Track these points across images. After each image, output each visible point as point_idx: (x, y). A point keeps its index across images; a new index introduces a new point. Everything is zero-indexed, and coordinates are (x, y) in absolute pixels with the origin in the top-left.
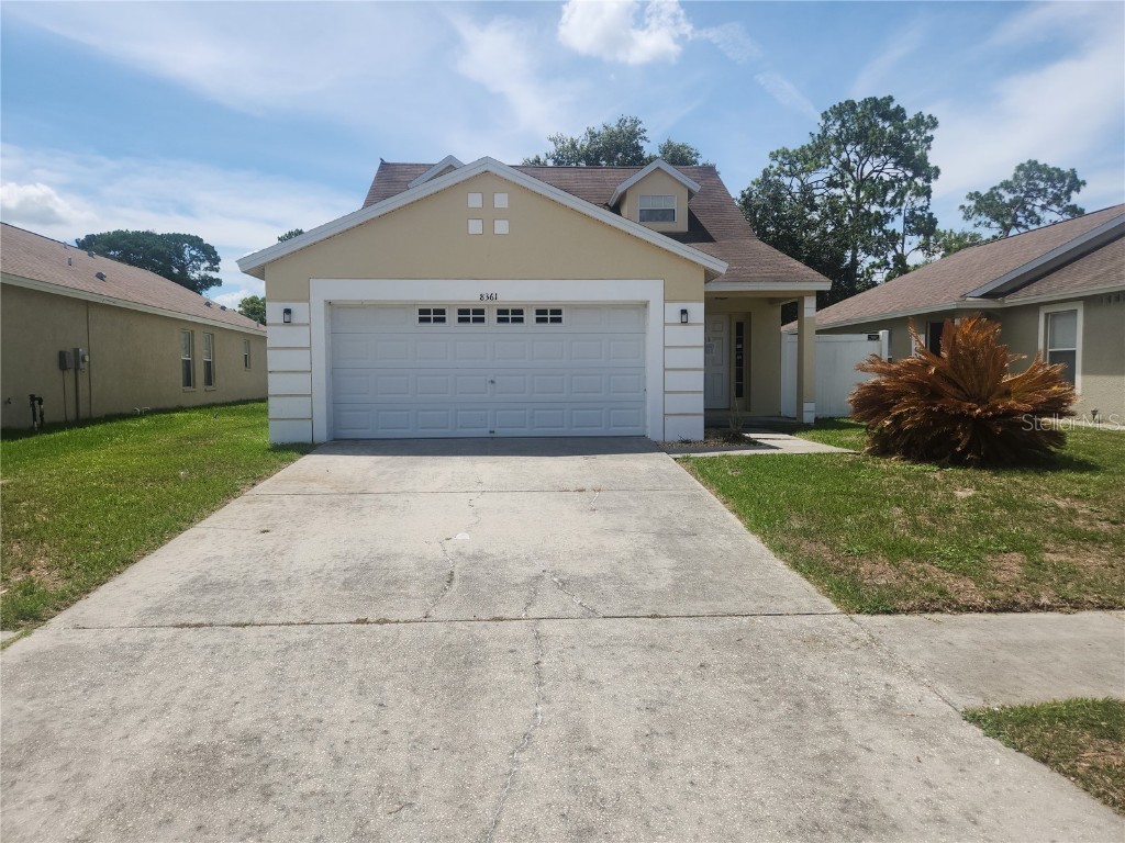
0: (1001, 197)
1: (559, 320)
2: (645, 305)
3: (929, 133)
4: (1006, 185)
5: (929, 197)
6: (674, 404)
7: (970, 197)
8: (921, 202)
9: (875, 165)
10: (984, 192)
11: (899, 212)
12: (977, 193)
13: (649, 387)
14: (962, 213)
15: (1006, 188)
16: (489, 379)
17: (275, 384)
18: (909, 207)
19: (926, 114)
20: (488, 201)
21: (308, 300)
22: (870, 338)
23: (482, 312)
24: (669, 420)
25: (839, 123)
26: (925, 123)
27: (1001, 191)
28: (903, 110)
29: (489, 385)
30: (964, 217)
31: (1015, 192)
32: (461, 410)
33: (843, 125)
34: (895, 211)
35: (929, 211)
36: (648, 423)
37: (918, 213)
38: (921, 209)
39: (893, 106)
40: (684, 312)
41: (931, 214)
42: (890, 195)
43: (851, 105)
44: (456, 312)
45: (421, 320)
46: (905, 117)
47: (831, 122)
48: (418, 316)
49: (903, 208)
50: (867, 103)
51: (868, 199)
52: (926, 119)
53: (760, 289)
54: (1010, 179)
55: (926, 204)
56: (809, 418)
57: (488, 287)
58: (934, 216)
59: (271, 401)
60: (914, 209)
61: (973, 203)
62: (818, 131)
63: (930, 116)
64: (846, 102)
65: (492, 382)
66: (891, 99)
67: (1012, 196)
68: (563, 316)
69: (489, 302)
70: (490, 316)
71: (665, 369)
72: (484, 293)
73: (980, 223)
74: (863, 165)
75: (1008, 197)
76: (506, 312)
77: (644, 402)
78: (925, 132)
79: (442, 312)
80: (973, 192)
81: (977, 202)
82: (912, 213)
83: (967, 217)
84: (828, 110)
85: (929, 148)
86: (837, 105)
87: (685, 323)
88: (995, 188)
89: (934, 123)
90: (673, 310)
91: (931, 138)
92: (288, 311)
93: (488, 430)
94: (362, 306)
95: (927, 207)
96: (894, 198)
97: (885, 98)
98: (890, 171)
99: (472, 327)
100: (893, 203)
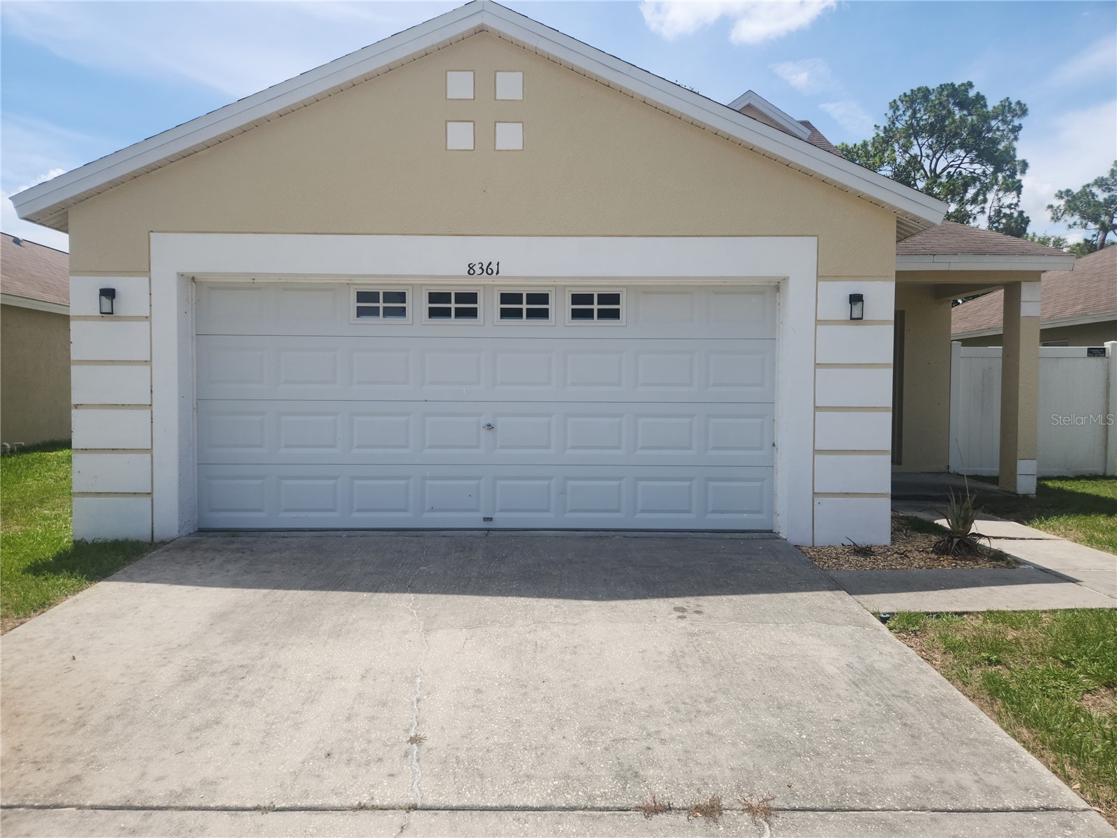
0: (1093, 195)
1: (615, 314)
2: (777, 287)
3: (1016, 122)
4: (1100, 183)
5: (1019, 193)
6: (833, 473)
7: (1060, 195)
8: (1009, 198)
9: (950, 160)
10: (1076, 189)
11: (983, 211)
12: (1068, 191)
13: (782, 439)
14: (1049, 214)
15: (1100, 186)
16: (484, 422)
17: (83, 429)
18: (995, 204)
19: (1014, 100)
20: (484, 85)
21: (147, 272)
22: (1091, 353)
23: (472, 297)
24: (825, 505)
25: (909, 113)
26: (1014, 111)
27: (1095, 190)
28: (983, 98)
29: (483, 432)
30: (1053, 218)
31: (1110, 190)
32: (432, 478)
33: (913, 116)
34: (978, 209)
35: (1019, 209)
36: (781, 506)
37: (1007, 211)
38: (1009, 206)
39: (972, 93)
40: (856, 299)
41: (1021, 213)
42: (971, 192)
43: (925, 93)
44: (426, 298)
45: (361, 312)
46: (985, 106)
47: (901, 112)
48: (354, 304)
49: (987, 206)
50: (943, 90)
51: (946, 196)
52: (1013, 106)
53: (953, 268)
54: (1106, 175)
55: (1015, 201)
56: (1026, 485)
57: (482, 249)
58: (1025, 215)
59: (79, 461)
60: (1001, 207)
61: (1062, 202)
62: (885, 123)
63: (1019, 103)
64: (919, 89)
65: (490, 427)
66: (970, 85)
67: (1106, 195)
68: (622, 307)
69: (486, 280)
70: (489, 306)
71: (816, 408)
72: (475, 261)
73: (1075, 224)
74: (938, 160)
75: (1101, 196)
76: (516, 298)
77: (771, 467)
78: (1012, 121)
79: (401, 297)
80: (1063, 189)
81: (1068, 201)
82: (998, 212)
83: (1056, 219)
84: (897, 98)
85: (1016, 139)
86: (908, 93)
87: (856, 319)
88: (1088, 185)
89: (1024, 111)
90: (836, 294)
91: (1020, 127)
92: (109, 293)
93: (481, 515)
94: (252, 286)
95: (1016, 205)
96: (977, 195)
97: (963, 85)
98: (971, 167)
99: (453, 325)
100: (974, 201)
